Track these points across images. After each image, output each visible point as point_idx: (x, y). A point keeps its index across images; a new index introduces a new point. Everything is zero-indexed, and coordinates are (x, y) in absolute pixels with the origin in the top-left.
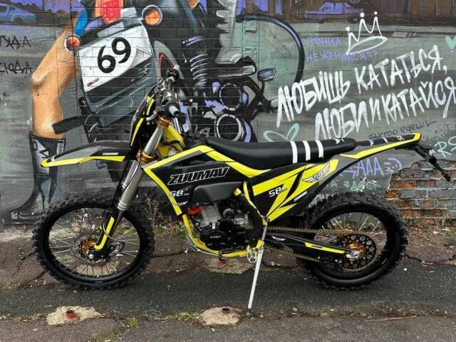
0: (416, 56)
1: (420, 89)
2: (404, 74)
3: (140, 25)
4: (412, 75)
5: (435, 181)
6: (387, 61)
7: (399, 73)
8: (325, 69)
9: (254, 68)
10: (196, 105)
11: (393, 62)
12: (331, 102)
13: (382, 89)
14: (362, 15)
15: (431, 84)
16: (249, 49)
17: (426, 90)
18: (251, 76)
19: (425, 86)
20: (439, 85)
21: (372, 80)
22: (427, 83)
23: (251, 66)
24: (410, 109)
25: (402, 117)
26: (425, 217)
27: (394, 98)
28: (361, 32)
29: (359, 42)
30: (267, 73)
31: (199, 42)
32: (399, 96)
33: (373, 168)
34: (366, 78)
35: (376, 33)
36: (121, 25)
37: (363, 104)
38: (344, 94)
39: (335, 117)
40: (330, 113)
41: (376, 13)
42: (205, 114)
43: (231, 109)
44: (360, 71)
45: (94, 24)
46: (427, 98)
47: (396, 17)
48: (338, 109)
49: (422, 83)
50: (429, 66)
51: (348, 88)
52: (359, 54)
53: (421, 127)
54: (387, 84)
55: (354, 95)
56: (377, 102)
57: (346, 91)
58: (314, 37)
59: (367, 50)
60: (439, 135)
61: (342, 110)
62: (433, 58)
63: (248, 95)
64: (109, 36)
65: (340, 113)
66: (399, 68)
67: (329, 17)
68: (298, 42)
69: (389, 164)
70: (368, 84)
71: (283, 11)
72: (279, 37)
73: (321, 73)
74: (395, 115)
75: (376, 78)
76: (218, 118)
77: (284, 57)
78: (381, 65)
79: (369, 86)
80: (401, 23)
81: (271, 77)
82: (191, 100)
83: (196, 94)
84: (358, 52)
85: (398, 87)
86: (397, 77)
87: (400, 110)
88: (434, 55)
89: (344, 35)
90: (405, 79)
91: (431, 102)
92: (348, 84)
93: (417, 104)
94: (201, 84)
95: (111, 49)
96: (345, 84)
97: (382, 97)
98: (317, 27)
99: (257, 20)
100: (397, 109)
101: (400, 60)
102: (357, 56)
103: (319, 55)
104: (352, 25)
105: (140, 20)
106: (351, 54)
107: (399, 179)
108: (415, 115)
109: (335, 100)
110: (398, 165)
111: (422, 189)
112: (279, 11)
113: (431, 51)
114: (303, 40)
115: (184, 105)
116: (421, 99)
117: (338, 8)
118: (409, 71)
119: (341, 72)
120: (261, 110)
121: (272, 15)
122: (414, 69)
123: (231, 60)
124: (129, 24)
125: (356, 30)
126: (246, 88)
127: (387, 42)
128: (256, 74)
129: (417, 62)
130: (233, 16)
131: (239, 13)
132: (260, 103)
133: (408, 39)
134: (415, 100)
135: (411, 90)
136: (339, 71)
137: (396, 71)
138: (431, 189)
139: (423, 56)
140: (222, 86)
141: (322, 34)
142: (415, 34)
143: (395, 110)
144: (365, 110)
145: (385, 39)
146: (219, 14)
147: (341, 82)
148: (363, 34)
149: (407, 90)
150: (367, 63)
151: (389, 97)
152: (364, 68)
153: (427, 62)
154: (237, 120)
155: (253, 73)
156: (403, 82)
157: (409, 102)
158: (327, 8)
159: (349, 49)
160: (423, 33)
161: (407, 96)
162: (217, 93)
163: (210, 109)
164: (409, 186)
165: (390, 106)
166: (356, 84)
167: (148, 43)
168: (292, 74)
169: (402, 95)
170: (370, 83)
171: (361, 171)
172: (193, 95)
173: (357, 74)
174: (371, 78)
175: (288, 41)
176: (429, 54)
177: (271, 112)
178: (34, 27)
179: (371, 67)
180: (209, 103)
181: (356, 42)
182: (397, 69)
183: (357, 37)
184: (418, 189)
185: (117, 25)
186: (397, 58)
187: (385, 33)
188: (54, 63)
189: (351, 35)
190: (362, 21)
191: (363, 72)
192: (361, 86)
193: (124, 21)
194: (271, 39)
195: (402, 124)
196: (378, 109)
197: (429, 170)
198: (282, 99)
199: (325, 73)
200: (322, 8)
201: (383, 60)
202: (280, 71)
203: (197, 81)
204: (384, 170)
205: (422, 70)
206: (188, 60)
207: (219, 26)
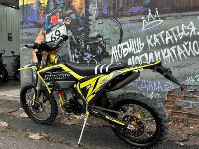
0: (180, 28)
1: (184, 46)
2: (173, 38)
3: (64, 25)
4: (178, 38)
5: (196, 97)
6: (163, 32)
7: (171, 37)
8: (132, 37)
9: (102, 39)
10: (81, 55)
11: (167, 32)
12: (135, 53)
13: (161, 46)
14: (150, 10)
15: (190, 43)
16: (100, 31)
17: (187, 46)
18: (101, 42)
19: (186, 44)
20: (195, 43)
21: (155, 42)
22: (187, 42)
23: (101, 38)
24: (178, 57)
25: (173, 61)
26: (191, 119)
27: (168, 51)
28: (149, 19)
29: (148, 24)
30: (107, 41)
31: (82, 29)
32: (171, 49)
33: (157, 87)
34: (153, 41)
35: (157, 18)
36: (58, 25)
37: (151, 54)
38: (141, 49)
39: (137, 60)
40: (135, 58)
41: (157, 9)
42: (84, 58)
43: (94, 56)
44: (149, 38)
45: (50, 26)
46: (188, 50)
47: (167, 10)
48: (139, 56)
49: (184, 42)
50: (188, 33)
51: (143, 46)
52: (148, 30)
53: (185, 66)
54: (164, 43)
55: (146, 49)
56: (159, 53)
57: (142, 47)
58: (127, 23)
59: (152, 27)
60: (197, 71)
61: (141, 57)
62: (190, 29)
63: (100, 50)
64: (54, 30)
65: (140, 58)
66: (171, 35)
67: (134, 13)
68: (120, 26)
69: (166, 85)
70: (154, 44)
71: (114, 14)
72: (112, 25)
73: (130, 39)
74: (169, 60)
75: (158, 40)
76: (89, 60)
77: (114, 33)
78: (161, 34)
79: (154, 45)
80: (170, 12)
81: (109, 42)
82: (79, 53)
83: (81, 50)
84: (148, 29)
85: (170, 45)
86: (169, 40)
87: (172, 57)
88: (191, 27)
89: (141, 21)
90: (174, 40)
91: (191, 52)
92: (143, 44)
93: (182, 54)
94: (83, 46)
95: (55, 34)
96: (142, 44)
97: (162, 50)
98: (128, 19)
99: (103, 18)
100: (170, 56)
101: (171, 31)
102: (147, 30)
103: (129, 31)
104: (145, 16)
105: (64, 23)
106: (145, 30)
107: (173, 94)
108: (181, 59)
109: (137, 52)
110: (172, 87)
111: (187, 102)
112: (112, 13)
113: (189, 25)
114: (122, 25)
115: (77, 54)
116: (184, 51)
117: (137, 9)
118: (176, 36)
119: (140, 39)
120: (104, 57)
121: (109, 15)
122: (179, 35)
123: (94, 36)
124: (60, 25)
125: (147, 18)
126: (99, 47)
127: (163, 22)
128: (103, 41)
129: (181, 31)
130: (95, 18)
131: (97, 17)
132: (104, 54)
133: (175, 20)
134: (180, 51)
135: (178, 46)
136: (138, 38)
137: (168, 36)
138: (194, 102)
139: (184, 28)
140: (90, 47)
141: (131, 22)
142: (179, 17)
143: (169, 57)
144: (152, 57)
145: (162, 21)
146: (90, 18)
147: (140, 43)
148: (150, 20)
149: (175, 47)
150: (153, 34)
151: (165, 50)
152: (151, 36)
153: (186, 31)
154: (96, 61)
155: (102, 41)
156: (173, 42)
157: (177, 53)
158: (132, 10)
159: (144, 27)
160: (184, 16)
161: (176, 49)
162: (88, 50)
163: (86, 56)
164: (180, 99)
165: (166, 55)
166: (147, 44)
167: (66, 31)
168: (117, 40)
169: (173, 49)
170: (155, 43)
171: (151, 88)
172: (80, 51)
173: (148, 39)
174: (155, 41)
175: (116, 26)
176: (188, 27)
177: (109, 58)
178: (35, 29)
179: (155, 35)
180: (85, 54)
181: (147, 24)
182: (169, 35)
183: (147, 21)
184: (185, 101)
185: (57, 26)
186: (169, 30)
187: (162, 18)
188: (39, 40)
189: (144, 20)
190: (150, 13)
191: (151, 38)
192: (150, 45)
193: (59, 24)
194: (109, 26)
195: (173, 65)
196: (160, 57)
197: (192, 91)
198: (113, 52)
199: (132, 39)
200: (130, 10)
201: (161, 31)
202: (112, 39)
203: (81, 45)
204: (164, 88)
205: (184, 35)
206: (78, 37)
207: (90, 22)
